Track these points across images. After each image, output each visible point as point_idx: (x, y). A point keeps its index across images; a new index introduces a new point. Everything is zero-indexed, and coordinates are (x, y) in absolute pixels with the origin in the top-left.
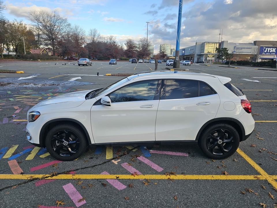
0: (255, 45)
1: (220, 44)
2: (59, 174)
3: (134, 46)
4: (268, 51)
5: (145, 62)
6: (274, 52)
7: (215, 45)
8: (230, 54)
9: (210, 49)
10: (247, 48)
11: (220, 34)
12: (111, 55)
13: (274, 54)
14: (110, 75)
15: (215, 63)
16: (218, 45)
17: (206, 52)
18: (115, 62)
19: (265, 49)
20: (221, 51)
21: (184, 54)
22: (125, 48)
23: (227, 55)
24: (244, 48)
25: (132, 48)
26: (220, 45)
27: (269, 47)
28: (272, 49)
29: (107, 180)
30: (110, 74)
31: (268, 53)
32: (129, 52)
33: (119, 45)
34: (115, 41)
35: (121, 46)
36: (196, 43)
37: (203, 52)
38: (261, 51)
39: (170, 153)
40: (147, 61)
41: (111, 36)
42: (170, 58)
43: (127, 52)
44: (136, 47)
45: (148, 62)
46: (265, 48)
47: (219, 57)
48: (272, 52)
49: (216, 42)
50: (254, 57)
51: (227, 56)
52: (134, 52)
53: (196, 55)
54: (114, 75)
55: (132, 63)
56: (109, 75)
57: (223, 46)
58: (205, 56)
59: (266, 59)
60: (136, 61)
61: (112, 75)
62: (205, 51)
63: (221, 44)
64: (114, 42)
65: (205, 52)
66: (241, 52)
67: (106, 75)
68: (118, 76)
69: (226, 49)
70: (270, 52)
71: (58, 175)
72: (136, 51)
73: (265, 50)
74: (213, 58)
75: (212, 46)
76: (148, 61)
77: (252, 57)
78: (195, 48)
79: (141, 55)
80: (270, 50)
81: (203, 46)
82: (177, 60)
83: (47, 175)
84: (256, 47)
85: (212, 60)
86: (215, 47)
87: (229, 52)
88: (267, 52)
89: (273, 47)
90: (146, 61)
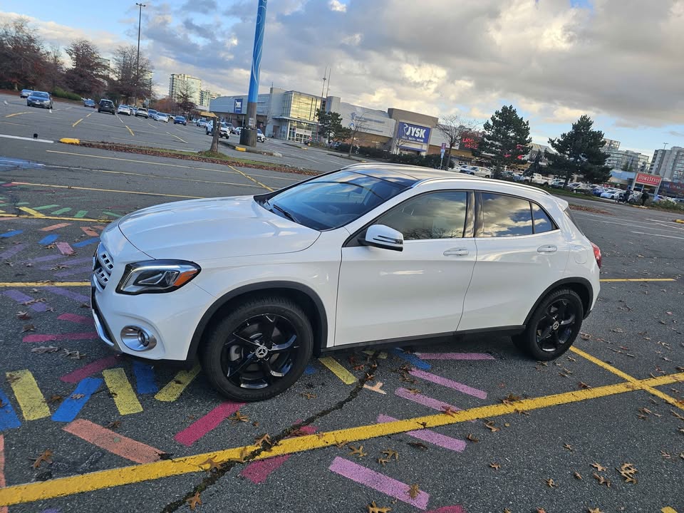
0: (391, 117)
1: (324, 102)
2: (279, 438)
3: (98, 65)
4: (413, 135)
5: (137, 115)
6: (422, 138)
7: (314, 103)
8: (345, 128)
9: (303, 111)
10: (376, 121)
11: (325, 79)
12: (19, 76)
13: (422, 141)
14: (76, 144)
15: (315, 144)
16: (319, 103)
17: (293, 115)
18: (47, 102)
19: (408, 128)
20: (327, 119)
21: (241, 111)
22: (68, 63)
23: (339, 129)
24: (371, 120)
25: (93, 69)
26: (324, 105)
27: (415, 126)
28: (419, 129)
29: (408, 433)
30: (76, 141)
31: (411, 137)
32: (81, 76)
33: (49, 51)
34: (33, 35)
35: (53, 55)
36: (272, 89)
37: (288, 114)
38: (400, 130)
39: (459, 356)
40: (144, 112)
41: (21, 20)
42: (203, 114)
43: (74, 75)
44: (106, 68)
45: (146, 117)
46: (407, 126)
47: (322, 132)
48: (419, 137)
49: (316, 97)
50: (388, 142)
51: (339, 131)
52: (96, 81)
53: (270, 120)
54: (91, 145)
55: (99, 111)
56: (72, 144)
57: (330, 108)
58: (291, 125)
59: (407, 149)
60: (111, 107)
61: (84, 145)
62: (291, 112)
63: (326, 102)
64: (29, 37)
65: (291, 116)
66: (368, 129)
67: (61, 140)
68: (104, 147)
69: (337, 115)
70: (416, 135)
71: (281, 442)
72: (106, 78)
73: (407, 130)
74: (309, 133)
75: (308, 104)
76: (147, 113)
77: (385, 142)
78: (269, 101)
79: (122, 93)
80: (415, 133)
81: (286, 98)
82: (250, 124)
83: (251, 449)
84: (393, 121)
85: (305, 136)
86: (314, 107)
87: (344, 124)
88: (410, 135)
89: (421, 127)
90: (140, 112)
